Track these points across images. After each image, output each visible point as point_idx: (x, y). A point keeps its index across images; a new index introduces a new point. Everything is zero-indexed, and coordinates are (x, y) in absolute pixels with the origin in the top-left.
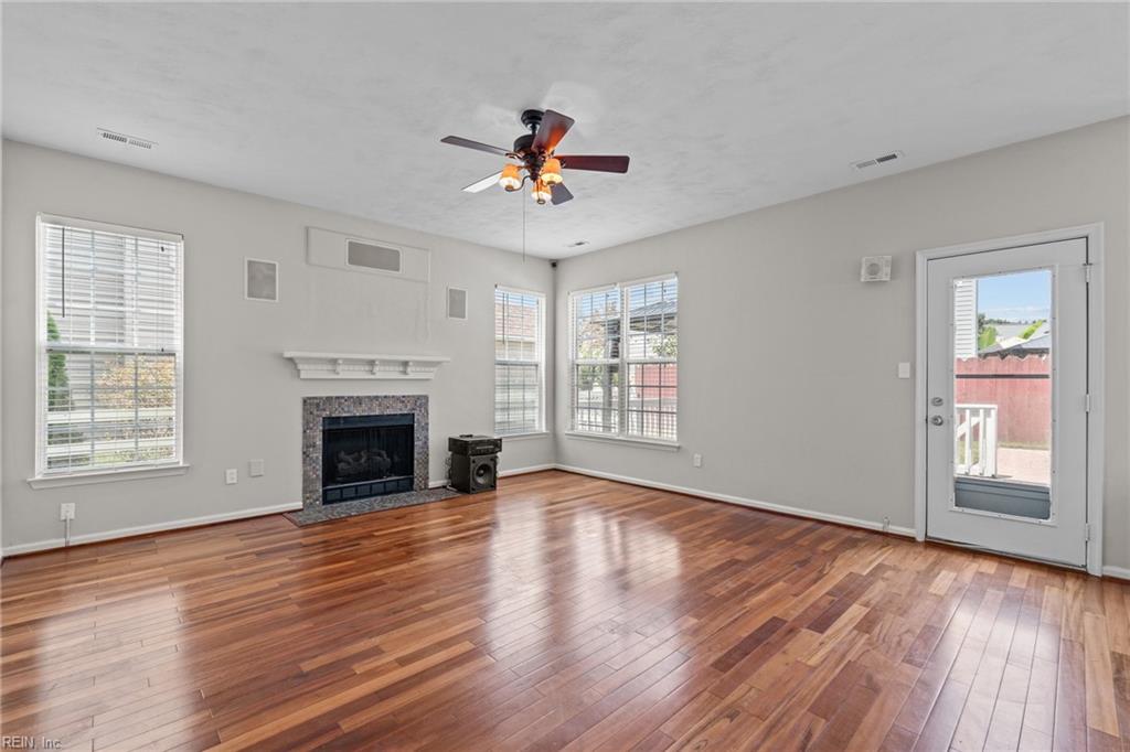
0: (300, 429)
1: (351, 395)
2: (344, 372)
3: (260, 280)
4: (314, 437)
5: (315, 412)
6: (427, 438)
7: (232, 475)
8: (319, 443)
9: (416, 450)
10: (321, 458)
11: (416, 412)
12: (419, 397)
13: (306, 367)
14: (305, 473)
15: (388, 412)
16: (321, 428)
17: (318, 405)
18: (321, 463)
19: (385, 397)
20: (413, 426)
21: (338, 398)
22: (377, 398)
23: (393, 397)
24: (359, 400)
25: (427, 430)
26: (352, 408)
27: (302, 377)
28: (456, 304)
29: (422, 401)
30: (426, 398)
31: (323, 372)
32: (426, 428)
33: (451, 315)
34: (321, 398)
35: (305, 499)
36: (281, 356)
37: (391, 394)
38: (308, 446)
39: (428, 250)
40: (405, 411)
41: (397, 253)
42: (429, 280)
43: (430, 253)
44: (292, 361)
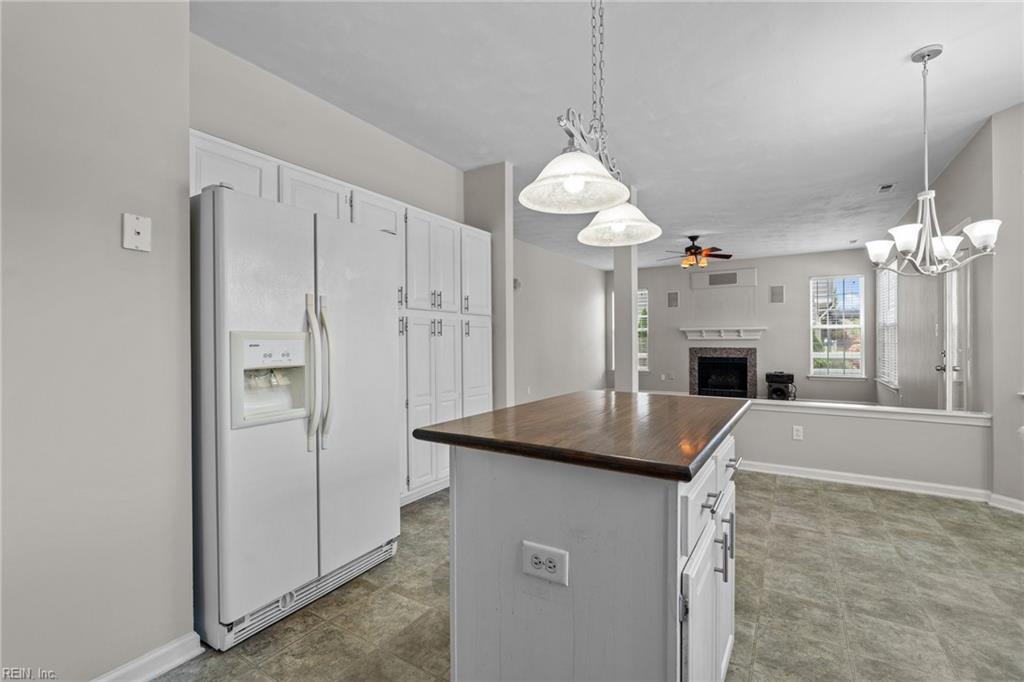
0: (688, 362)
1: (711, 347)
2: (706, 336)
3: (672, 300)
4: (694, 366)
5: (695, 354)
6: (755, 372)
7: (663, 377)
8: (697, 368)
9: (749, 378)
10: (697, 375)
11: (748, 357)
12: (750, 349)
13: (690, 334)
14: (691, 381)
15: (731, 356)
16: (697, 362)
17: (696, 351)
18: (697, 377)
20: (746, 365)
21: (705, 348)
22: (725, 349)
24: (715, 350)
27: (689, 339)
28: (776, 295)
29: (753, 351)
30: (755, 350)
31: (696, 337)
32: (755, 366)
33: (772, 301)
34: (697, 348)
36: (678, 330)
37: (733, 347)
38: (691, 369)
39: (754, 268)
40: (741, 356)
41: (735, 274)
42: (756, 283)
43: (756, 270)
44: (684, 332)
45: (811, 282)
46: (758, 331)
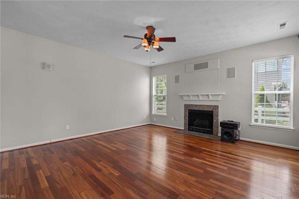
0: (184, 111)
1: (195, 104)
2: (192, 98)
3: (177, 79)
4: (186, 114)
5: (187, 108)
6: (218, 119)
8: (187, 115)
9: (214, 123)
10: (188, 119)
11: (214, 111)
12: (215, 106)
13: (184, 97)
14: (184, 122)
15: (204, 110)
16: (188, 112)
17: (187, 106)
18: (188, 120)
19: (204, 105)
20: (213, 115)
21: (191, 105)
22: (201, 105)
23: (206, 105)
24: (197, 106)
25: (218, 117)
26: (195, 108)
27: (184, 99)
28: (231, 73)
29: (217, 107)
30: (218, 106)
31: (187, 98)
33: (228, 78)
34: (188, 105)
35: (184, 128)
36: (178, 95)
37: (206, 104)
38: (185, 116)
39: (218, 58)
40: (210, 110)
41: (207, 63)
42: (219, 68)
43: (219, 59)
44: (181, 96)
45: (253, 64)
46: (220, 95)
